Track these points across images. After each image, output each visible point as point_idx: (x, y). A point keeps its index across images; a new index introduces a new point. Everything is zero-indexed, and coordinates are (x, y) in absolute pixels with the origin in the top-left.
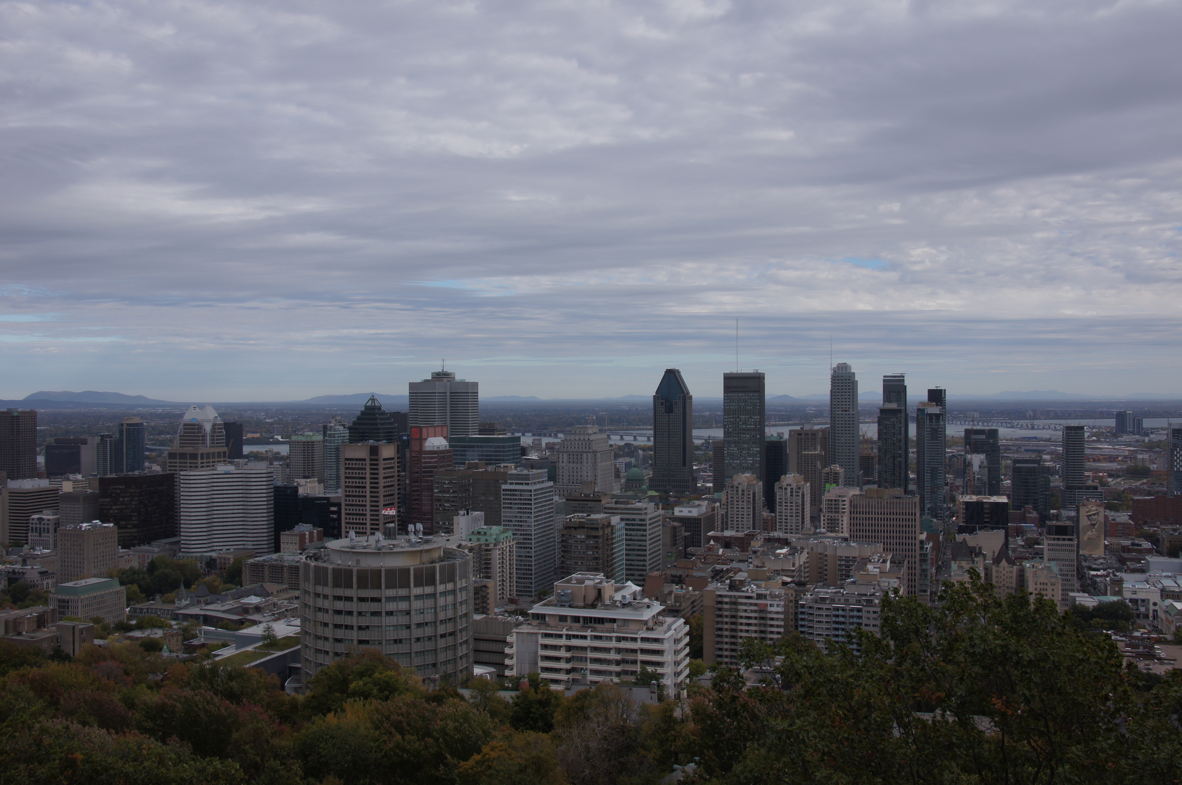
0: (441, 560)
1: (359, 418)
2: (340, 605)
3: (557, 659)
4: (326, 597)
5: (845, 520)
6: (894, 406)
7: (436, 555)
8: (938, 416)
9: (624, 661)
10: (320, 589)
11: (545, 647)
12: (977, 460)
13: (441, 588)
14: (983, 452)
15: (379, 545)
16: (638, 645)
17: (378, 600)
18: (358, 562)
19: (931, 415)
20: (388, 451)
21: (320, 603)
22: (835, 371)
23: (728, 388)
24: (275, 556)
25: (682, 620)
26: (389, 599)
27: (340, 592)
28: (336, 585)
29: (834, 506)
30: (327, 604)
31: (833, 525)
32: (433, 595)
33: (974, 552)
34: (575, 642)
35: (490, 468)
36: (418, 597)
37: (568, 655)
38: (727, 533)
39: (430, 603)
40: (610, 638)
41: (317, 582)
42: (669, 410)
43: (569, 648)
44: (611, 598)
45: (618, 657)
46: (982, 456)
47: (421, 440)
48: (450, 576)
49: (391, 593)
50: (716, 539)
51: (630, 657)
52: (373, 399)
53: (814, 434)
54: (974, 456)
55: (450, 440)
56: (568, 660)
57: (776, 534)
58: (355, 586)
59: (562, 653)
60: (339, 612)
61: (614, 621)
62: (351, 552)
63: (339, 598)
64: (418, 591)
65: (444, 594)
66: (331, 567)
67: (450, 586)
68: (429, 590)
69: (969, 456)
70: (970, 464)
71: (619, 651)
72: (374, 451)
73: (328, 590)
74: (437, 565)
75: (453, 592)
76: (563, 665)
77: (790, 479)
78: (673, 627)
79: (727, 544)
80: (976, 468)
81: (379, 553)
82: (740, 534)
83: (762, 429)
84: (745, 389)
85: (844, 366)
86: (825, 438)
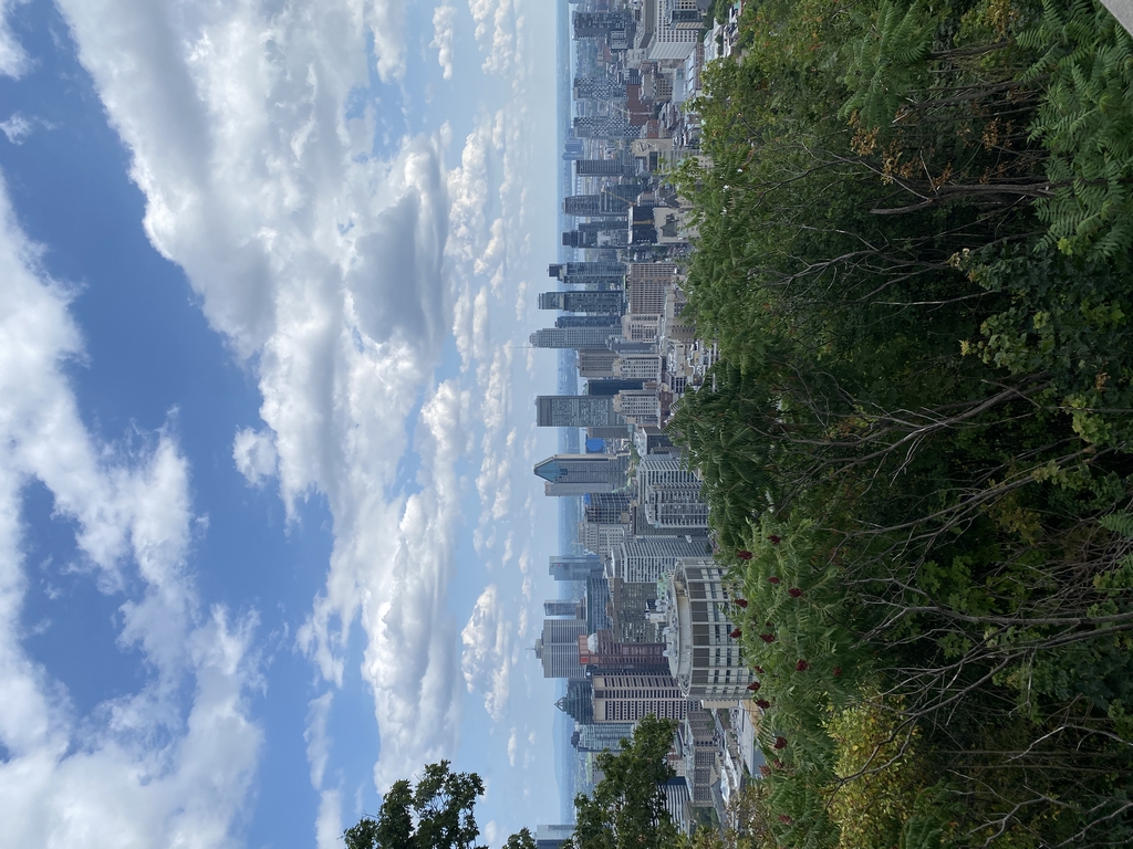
0: (683, 581)
1: (573, 716)
2: (723, 661)
4: (717, 673)
5: (648, 325)
6: (562, 301)
7: (680, 585)
8: (569, 266)
10: (711, 679)
12: (602, 238)
13: (706, 578)
14: (596, 234)
15: (674, 629)
17: (717, 628)
18: (687, 647)
19: (569, 272)
20: (599, 683)
21: (722, 679)
22: (535, 345)
23: (549, 424)
24: (687, 780)
26: (716, 619)
27: (712, 661)
28: (707, 664)
29: (636, 333)
30: (723, 672)
31: (651, 333)
32: (712, 584)
33: (671, 220)
35: (612, 596)
36: (714, 596)
38: (659, 414)
39: (718, 588)
41: (705, 681)
42: (564, 472)
46: (599, 233)
47: (590, 655)
48: (695, 572)
49: (711, 617)
52: (558, 704)
53: (583, 358)
54: (599, 240)
55: (590, 633)
57: (659, 377)
58: (707, 647)
60: (729, 661)
62: (680, 653)
63: (717, 661)
64: (709, 595)
65: (710, 576)
66: (693, 669)
67: (704, 572)
68: (708, 587)
69: (599, 243)
70: (606, 243)
72: (599, 694)
73: (712, 672)
74: (688, 581)
75: (709, 570)
77: (617, 371)
80: (608, 238)
81: (680, 630)
82: (659, 404)
83: (580, 398)
84: (549, 411)
85: (532, 338)
86: (586, 351)
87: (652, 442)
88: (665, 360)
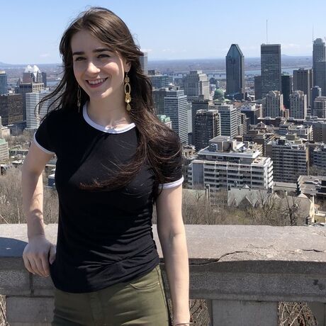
3: (213, 175)
9: (244, 177)
11: (206, 170)
16: (251, 170)
22: (315, 42)
23: (262, 52)
25: (270, 159)
34: (220, 168)
37: (218, 173)
38: (266, 118)
40: (237, 166)
42: (234, 62)
43: (218, 171)
44: (235, 148)
45: (242, 175)
50: (263, 121)
51: (248, 175)
53: (306, 72)
56: (218, 176)
59: (215, 173)
61: (239, 158)
71: (241, 172)
76: (215, 178)
77: (296, 93)
78: (267, 161)
79: (267, 123)
83: (279, 71)
84: (271, 52)
85: (319, 40)
86: (311, 74)
87: (250, 114)
88: (301, 123)
